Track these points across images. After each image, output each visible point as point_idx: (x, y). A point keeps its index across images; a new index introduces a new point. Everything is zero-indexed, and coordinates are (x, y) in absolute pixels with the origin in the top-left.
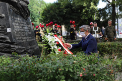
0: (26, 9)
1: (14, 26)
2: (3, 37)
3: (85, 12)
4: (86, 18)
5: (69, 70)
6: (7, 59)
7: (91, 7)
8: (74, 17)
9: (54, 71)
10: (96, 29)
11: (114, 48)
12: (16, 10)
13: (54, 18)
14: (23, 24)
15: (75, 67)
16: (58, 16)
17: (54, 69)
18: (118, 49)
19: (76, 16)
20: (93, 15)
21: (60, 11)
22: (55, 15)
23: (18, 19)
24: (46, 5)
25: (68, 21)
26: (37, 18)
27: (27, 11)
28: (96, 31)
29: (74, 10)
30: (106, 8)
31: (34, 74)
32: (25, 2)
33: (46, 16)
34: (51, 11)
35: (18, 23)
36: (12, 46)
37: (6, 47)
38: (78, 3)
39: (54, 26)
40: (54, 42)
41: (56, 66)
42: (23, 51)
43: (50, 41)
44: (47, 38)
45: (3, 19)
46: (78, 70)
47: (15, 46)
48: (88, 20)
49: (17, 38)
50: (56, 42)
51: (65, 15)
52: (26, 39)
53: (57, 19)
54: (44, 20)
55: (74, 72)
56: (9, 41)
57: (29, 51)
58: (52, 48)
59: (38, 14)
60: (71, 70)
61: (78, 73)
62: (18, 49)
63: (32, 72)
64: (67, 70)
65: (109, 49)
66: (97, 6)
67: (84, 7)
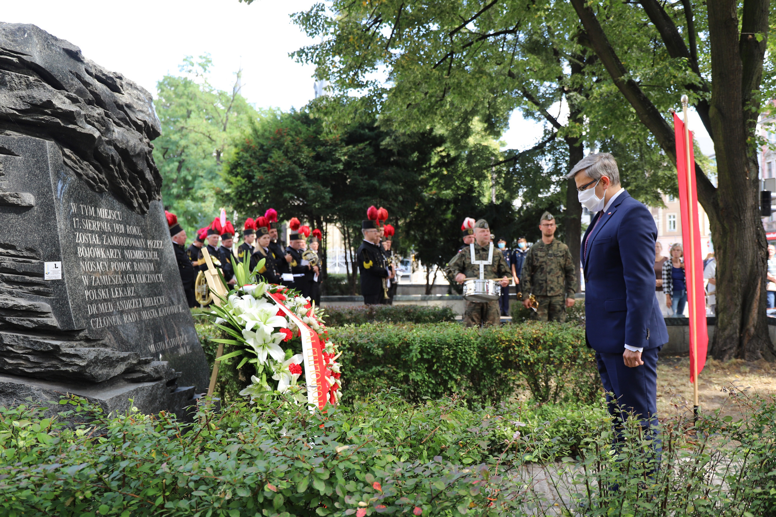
0: (141, 165)
1: (81, 252)
2: (23, 302)
3: (440, 164)
4: (448, 193)
5: (310, 488)
6: (36, 427)
7: (471, 141)
8: (388, 186)
9: (243, 493)
10: (482, 252)
11: (555, 352)
12: (91, 171)
13: (290, 190)
14: (126, 235)
15: (339, 476)
16: (309, 178)
17: (243, 485)
18: (573, 359)
19: (395, 181)
20: (481, 177)
21: (318, 157)
22: (292, 174)
23: (103, 212)
24: (251, 121)
25: (355, 205)
26: (206, 183)
27: (149, 176)
28: (482, 264)
29: (390, 153)
30: (540, 149)
31: (160, 501)
32: (139, 128)
33: (250, 178)
34: (276, 155)
35: (101, 233)
36: (65, 346)
37: (34, 353)
38: (404, 123)
39: (288, 224)
40: (269, 329)
41: (252, 470)
42: (121, 368)
43: (249, 327)
44: (238, 311)
45: (27, 215)
46: (351, 486)
47: (83, 349)
48: (455, 201)
49: (92, 310)
50: (277, 330)
51: (341, 177)
52: (138, 311)
53: (303, 194)
54: (240, 194)
55: (334, 498)
56: (53, 321)
57: (148, 369)
58: (262, 359)
59: (210, 163)
60: (321, 487)
61: (349, 501)
62: (96, 362)
63: (151, 492)
64: (302, 488)
65: (532, 356)
66: (497, 134)
67: (440, 141)
